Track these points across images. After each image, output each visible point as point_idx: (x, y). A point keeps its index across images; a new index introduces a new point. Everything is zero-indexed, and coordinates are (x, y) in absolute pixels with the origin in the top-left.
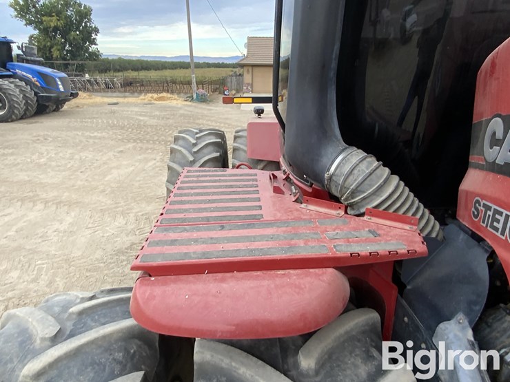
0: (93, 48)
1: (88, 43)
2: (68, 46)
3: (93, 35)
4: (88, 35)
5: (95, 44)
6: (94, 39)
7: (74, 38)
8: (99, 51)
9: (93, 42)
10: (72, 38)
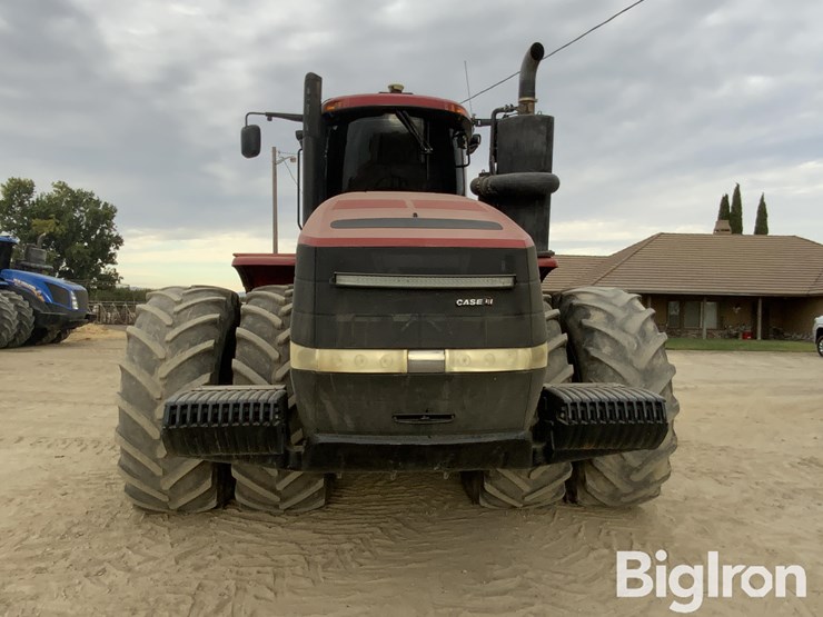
0: (107, 269)
1: (100, 261)
2: (64, 264)
3: (111, 248)
4: (104, 247)
5: (113, 263)
6: (114, 254)
7: (79, 252)
8: (117, 274)
9: (110, 259)
10: (75, 252)
